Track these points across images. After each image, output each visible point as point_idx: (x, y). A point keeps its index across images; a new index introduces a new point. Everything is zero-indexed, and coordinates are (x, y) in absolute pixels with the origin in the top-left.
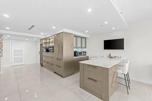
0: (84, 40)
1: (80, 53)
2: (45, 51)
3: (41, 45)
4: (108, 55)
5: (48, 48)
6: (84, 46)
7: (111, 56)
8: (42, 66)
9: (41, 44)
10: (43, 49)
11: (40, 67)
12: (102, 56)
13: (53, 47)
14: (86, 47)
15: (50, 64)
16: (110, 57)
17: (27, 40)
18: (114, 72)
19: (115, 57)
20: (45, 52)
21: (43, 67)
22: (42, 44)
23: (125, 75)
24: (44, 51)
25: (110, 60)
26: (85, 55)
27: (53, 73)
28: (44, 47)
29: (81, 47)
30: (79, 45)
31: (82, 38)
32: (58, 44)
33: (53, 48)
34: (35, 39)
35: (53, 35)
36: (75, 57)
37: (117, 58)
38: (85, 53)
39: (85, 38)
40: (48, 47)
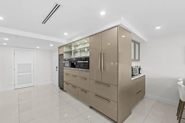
2: (69, 66)
3: (60, 56)
5: (74, 61)
8: (61, 91)
9: (60, 54)
11: (59, 91)
13: (87, 59)
15: (80, 89)
17: (38, 47)
20: (68, 68)
21: (64, 93)
22: (63, 55)
24: (66, 66)
27: (88, 108)
28: (67, 60)
31: (135, 42)
32: (101, 54)
33: (88, 62)
34: (51, 45)
40: (74, 59)
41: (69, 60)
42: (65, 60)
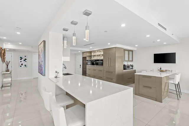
0: (131, 53)
1: (128, 67)
3: (84, 58)
4: (159, 69)
5: (94, 61)
6: (131, 59)
7: (162, 69)
10: (87, 62)
12: (152, 70)
13: (102, 60)
14: (132, 61)
16: (161, 71)
18: (166, 83)
19: (166, 71)
20: (89, 65)
22: (86, 57)
23: (175, 84)
25: (161, 74)
26: (132, 69)
29: (129, 61)
30: (127, 59)
31: (129, 51)
32: (109, 58)
33: (102, 62)
35: (103, 49)
36: (124, 70)
37: (169, 72)
38: (132, 66)
39: (132, 51)
41: (90, 61)
42: (88, 61)
